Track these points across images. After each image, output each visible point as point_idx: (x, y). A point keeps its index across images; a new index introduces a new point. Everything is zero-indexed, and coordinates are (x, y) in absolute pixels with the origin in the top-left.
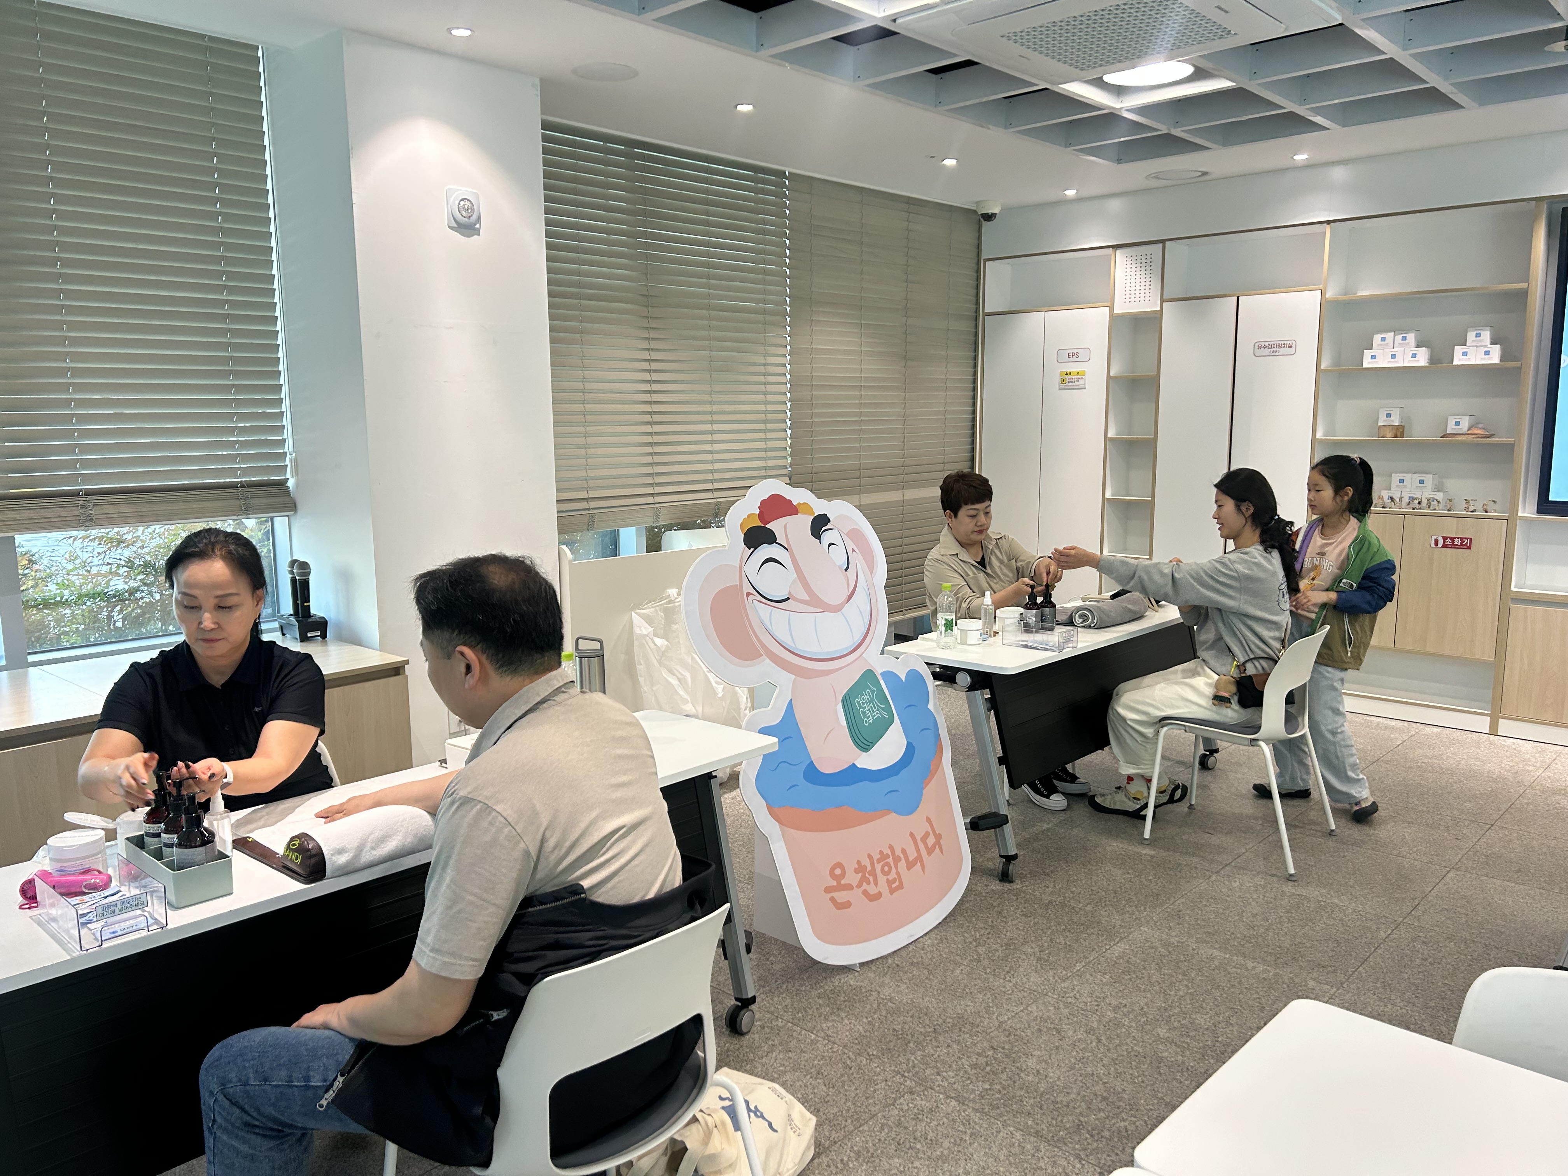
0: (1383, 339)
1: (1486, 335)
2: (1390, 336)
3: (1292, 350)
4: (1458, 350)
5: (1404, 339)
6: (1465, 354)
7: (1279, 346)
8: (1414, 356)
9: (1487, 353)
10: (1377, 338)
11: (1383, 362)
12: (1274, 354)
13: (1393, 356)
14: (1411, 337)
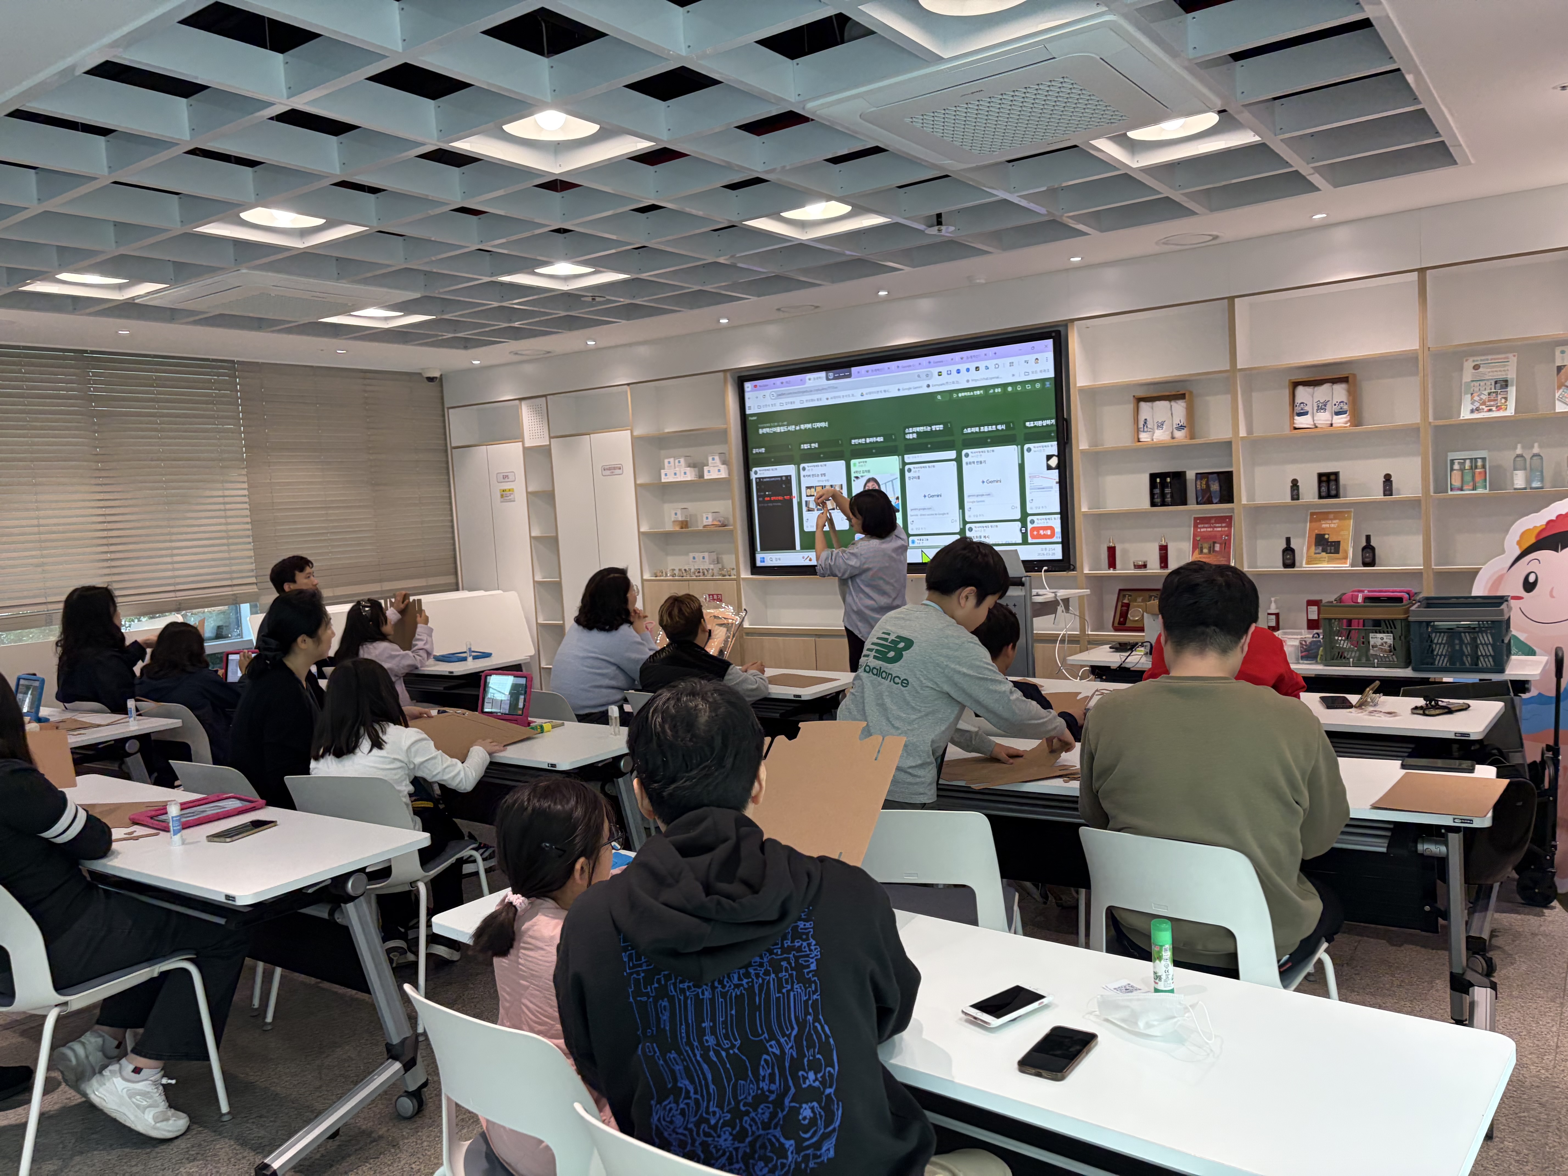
0: (669, 462)
1: (717, 458)
2: (672, 460)
3: (619, 471)
4: (706, 469)
5: (679, 462)
6: (709, 471)
7: (615, 468)
8: (685, 473)
9: (719, 471)
10: (666, 461)
11: (671, 479)
12: (612, 474)
13: (675, 474)
14: (682, 460)
